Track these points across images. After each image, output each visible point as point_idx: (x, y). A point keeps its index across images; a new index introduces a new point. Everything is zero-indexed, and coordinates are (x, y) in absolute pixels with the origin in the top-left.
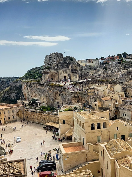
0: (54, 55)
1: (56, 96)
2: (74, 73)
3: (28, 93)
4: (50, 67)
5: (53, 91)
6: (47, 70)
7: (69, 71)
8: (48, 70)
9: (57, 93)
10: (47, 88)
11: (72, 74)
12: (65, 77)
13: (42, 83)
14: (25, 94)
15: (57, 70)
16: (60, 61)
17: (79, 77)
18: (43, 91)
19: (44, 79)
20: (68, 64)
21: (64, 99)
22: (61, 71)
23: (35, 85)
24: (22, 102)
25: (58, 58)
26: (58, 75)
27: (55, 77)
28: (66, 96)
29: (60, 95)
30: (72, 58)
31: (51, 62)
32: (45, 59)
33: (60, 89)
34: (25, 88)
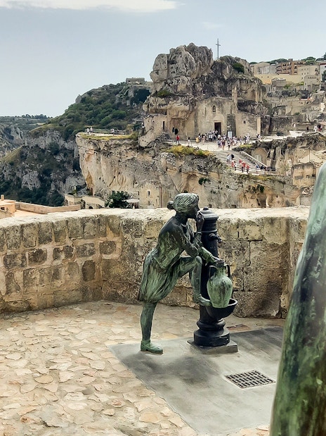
0: (185, 53)
1: (188, 185)
2: (246, 111)
3: (99, 172)
4: (171, 91)
5: (180, 171)
6: (161, 101)
7: (230, 106)
8: (164, 103)
9: (191, 176)
10: (163, 160)
11: (239, 117)
12: (218, 126)
13: (143, 144)
14: (90, 177)
15: (193, 103)
16: (204, 72)
17: (263, 126)
18: (147, 169)
19: (152, 129)
20: (226, 82)
21: (214, 196)
22: (204, 107)
23: (123, 148)
24: (79, 200)
25: (196, 62)
26: (196, 117)
27: (184, 125)
28: (221, 186)
29: (201, 182)
30: (241, 62)
31: (174, 75)
32: (156, 65)
33: (202, 163)
34: (88, 158)
